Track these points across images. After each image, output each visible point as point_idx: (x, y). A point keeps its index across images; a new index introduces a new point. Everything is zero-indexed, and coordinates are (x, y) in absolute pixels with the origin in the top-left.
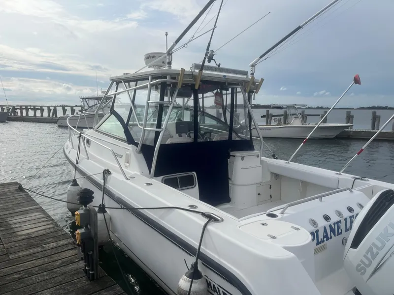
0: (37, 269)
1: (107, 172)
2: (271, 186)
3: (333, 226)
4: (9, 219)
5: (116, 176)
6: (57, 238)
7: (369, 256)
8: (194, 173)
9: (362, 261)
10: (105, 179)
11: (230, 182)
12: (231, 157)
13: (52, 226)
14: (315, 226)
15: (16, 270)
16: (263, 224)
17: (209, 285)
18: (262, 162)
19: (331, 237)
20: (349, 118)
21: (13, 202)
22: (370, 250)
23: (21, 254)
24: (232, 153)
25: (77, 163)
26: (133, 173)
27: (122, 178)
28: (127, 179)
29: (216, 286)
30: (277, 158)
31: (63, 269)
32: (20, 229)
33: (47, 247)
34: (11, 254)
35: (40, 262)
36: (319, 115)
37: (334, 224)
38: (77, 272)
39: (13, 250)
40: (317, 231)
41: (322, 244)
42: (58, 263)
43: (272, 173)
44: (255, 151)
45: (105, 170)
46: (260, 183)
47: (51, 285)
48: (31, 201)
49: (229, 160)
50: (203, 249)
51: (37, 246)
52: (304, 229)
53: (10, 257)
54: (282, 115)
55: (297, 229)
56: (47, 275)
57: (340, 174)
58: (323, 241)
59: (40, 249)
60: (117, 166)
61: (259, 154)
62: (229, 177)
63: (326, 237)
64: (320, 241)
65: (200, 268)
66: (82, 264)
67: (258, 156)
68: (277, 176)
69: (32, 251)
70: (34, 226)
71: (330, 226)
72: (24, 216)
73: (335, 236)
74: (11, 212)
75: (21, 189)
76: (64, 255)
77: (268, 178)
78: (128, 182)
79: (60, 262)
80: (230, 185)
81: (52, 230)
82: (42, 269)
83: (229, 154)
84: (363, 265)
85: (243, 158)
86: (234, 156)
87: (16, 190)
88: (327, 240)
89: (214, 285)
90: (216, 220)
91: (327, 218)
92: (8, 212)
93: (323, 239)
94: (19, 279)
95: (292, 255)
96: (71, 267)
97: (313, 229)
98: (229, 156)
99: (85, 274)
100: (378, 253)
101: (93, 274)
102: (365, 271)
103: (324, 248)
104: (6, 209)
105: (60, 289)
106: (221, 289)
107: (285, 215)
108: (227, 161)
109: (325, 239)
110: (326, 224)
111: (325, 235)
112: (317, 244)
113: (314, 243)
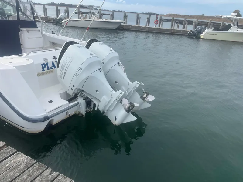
7: (62, 70)
9: (60, 73)
11: (22, 47)
12: (21, 31)
14: (46, 61)
16: (11, 59)
18: (43, 35)
20: (125, 17)
22: (62, 67)
24: (21, 29)
30: (54, 34)
36: (109, 14)
40: (47, 63)
41: (51, 70)
43: (51, 42)
44: (38, 28)
49: (19, 33)
54: (88, 13)
55: (28, 60)
57: (81, 41)
62: (21, 43)
64: (49, 68)
67: (39, 31)
68: (53, 44)
83: (19, 29)
84: (61, 75)
85: (28, 32)
97: (45, 62)
98: (19, 31)
100: (64, 68)
102: (62, 77)
103: (52, 71)
107: (27, 56)
109: (53, 67)
110: (54, 61)
111: (53, 65)
112: (47, 70)
113: (46, 69)
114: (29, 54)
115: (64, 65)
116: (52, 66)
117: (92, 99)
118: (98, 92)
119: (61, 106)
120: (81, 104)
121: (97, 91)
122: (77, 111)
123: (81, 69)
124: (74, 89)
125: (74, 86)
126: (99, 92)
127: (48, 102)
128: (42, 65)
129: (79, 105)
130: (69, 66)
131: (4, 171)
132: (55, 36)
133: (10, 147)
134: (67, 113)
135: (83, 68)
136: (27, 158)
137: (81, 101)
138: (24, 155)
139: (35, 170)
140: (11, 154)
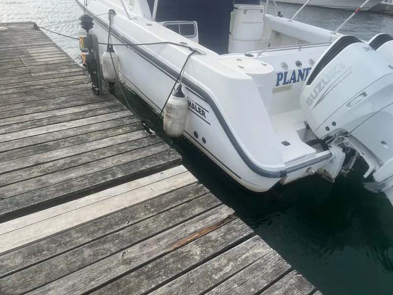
0: (54, 84)
1: (112, 13)
2: (270, 44)
3: (303, 72)
4: (28, 50)
5: (120, 16)
6: (71, 67)
7: (317, 90)
8: (195, 23)
9: (311, 95)
10: (110, 19)
11: (230, 36)
12: (234, 10)
13: (65, 58)
14: (285, 68)
15: (38, 83)
16: (238, 60)
17: (189, 104)
18: (265, 18)
19: (298, 81)
21: (30, 37)
22: (319, 85)
23: (41, 74)
24: (235, 6)
25: (86, 5)
26: (136, 15)
27: (125, 18)
28: (130, 19)
29: (194, 104)
30: (282, 16)
31: (76, 87)
32: (38, 57)
33: (62, 71)
34: (32, 73)
35: (58, 80)
37: (304, 70)
38: (86, 89)
39: (34, 71)
40: (286, 73)
41: (289, 84)
42: (72, 82)
43: (273, 31)
44: (260, 6)
45: (110, 10)
46: (259, 40)
47: (67, 95)
48: (46, 38)
49: (232, 12)
50: (185, 74)
51: (54, 70)
52: (270, 66)
53: (32, 75)
55: (265, 65)
56: (63, 89)
57: (335, 34)
58: (290, 83)
59: (56, 72)
60: (123, 9)
61: (263, 9)
62: (230, 31)
63: (294, 79)
64: (287, 81)
65: (183, 90)
66: (90, 85)
67: (262, 11)
68: (277, 34)
69: (50, 73)
70: (50, 56)
71: (300, 71)
72: (42, 48)
73: (302, 80)
74: (29, 44)
75: (36, 27)
76: (76, 78)
77: (269, 36)
78: (131, 21)
79: (73, 82)
80: (230, 39)
81: (65, 60)
82: (59, 85)
83: (233, 5)
84: (311, 98)
85: (245, 12)
86: (237, 8)
87: (32, 29)
88: (294, 82)
89: (193, 104)
90: (199, 53)
91: (299, 64)
92: (27, 45)
93: (291, 80)
94: (41, 89)
95: (250, 78)
96: (82, 86)
97: (283, 71)
98: (232, 8)
99: (92, 91)
100: (323, 87)
101: (99, 90)
102: (312, 102)
103: (289, 88)
104: (25, 42)
105: (74, 97)
106: (197, 106)
107: (260, 56)
108: (230, 14)
109: (292, 81)
110: (297, 68)
111: (293, 77)
112: (283, 84)
113: (281, 82)
114: (262, 52)
115: (326, 80)
116: (291, 79)
117: (363, 154)
118: (385, 146)
119: (304, 157)
120: (334, 158)
121: (383, 143)
122: (321, 169)
123: (364, 94)
124: (332, 128)
125: (334, 124)
126: (388, 146)
127: (282, 143)
128: (278, 75)
129: (330, 159)
130: (336, 85)
131: (241, 268)
132: (284, 20)
133: (241, 222)
134: (308, 169)
135: (370, 93)
136: (274, 255)
137: (337, 153)
138: (268, 246)
139: (293, 286)
140: (245, 235)
